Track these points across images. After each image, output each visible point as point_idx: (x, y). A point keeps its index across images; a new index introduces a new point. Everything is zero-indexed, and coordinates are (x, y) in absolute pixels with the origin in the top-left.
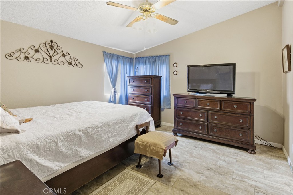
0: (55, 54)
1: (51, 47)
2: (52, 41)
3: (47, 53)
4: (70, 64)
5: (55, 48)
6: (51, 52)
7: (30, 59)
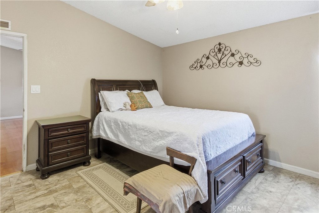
0: (223, 56)
1: (220, 50)
2: (220, 44)
3: (216, 57)
4: (241, 63)
5: (223, 50)
6: (219, 56)
7: (203, 66)
